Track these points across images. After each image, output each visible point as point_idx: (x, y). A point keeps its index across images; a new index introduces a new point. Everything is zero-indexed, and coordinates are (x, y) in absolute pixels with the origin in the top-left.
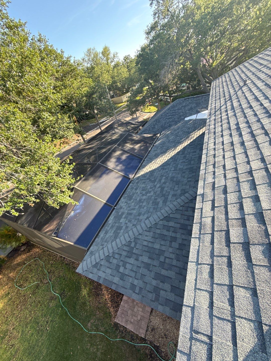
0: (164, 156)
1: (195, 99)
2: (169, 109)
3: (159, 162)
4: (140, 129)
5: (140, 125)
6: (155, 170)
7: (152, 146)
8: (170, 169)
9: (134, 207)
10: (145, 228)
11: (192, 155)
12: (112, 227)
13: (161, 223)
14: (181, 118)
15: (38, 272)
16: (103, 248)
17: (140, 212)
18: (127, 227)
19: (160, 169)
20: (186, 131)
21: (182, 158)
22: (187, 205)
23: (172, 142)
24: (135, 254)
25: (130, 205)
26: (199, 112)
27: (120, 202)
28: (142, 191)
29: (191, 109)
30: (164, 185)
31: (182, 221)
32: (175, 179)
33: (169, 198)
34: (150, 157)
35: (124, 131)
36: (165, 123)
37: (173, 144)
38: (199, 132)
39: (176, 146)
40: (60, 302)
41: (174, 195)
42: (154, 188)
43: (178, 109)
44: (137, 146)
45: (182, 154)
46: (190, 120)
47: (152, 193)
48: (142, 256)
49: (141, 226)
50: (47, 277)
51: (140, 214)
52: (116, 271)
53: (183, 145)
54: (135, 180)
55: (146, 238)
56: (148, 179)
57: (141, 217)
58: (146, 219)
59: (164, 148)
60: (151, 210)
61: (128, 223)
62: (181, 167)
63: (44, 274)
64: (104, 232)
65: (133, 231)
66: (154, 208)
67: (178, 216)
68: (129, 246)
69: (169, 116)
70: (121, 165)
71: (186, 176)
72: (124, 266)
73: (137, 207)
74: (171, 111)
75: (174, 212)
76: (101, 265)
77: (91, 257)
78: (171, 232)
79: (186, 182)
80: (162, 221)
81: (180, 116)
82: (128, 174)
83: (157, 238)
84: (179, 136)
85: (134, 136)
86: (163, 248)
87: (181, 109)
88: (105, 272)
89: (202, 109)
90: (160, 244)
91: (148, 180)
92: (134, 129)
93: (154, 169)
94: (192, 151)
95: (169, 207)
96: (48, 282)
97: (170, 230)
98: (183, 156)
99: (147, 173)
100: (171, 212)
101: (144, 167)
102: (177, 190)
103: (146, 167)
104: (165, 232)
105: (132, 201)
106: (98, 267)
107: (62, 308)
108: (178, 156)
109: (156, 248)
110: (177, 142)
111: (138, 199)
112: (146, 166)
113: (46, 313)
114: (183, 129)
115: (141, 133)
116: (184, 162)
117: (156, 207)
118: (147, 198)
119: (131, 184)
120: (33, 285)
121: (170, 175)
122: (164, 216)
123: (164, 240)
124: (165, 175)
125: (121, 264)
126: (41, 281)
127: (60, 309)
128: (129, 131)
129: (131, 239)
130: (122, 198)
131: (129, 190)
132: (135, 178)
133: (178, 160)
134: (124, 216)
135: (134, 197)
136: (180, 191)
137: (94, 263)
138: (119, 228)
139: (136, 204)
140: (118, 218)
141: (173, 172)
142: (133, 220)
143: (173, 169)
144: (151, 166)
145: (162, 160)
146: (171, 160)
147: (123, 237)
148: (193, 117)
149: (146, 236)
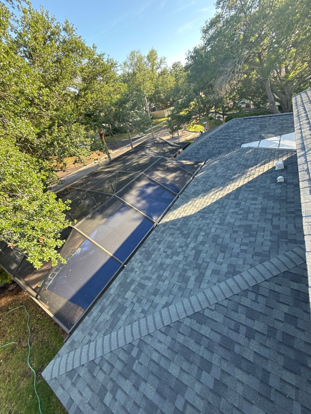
0: (206, 197)
1: (259, 120)
2: (221, 130)
3: (199, 204)
4: (179, 153)
5: (180, 148)
6: (190, 216)
7: (191, 178)
8: (213, 220)
9: (150, 275)
10: (159, 326)
11: (251, 204)
12: (113, 302)
13: (187, 322)
14: (236, 144)
15: (20, 328)
16: (89, 342)
17: (157, 287)
18: (133, 312)
19: (198, 217)
20: (242, 163)
21: (234, 205)
22: (236, 299)
23: (220, 176)
24: (136, 374)
25: (145, 269)
26: (263, 138)
27: (133, 258)
28: (167, 248)
29: (253, 132)
30: (201, 247)
31: (225, 330)
32: (220, 241)
33: (206, 274)
34: (187, 194)
35: (158, 154)
36: (214, 148)
37: (222, 180)
38: (262, 167)
39: (226, 184)
40: (33, 383)
41: (216, 272)
42: (184, 249)
43: (234, 132)
44: (170, 177)
45: (233, 199)
46: (250, 148)
47: (180, 257)
48: (146, 382)
49: (154, 318)
50: (28, 337)
51: (156, 293)
52: (99, 399)
53: (237, 183)
54: (160, 226)
55: (158, 346)
56: (179, 229)
57: (157, 299)
58: (164, 307)
59: (208, 183)
60: (175, 290)
61: (137, 305)
62: (232, 221)
63: (25, 332)
64: (99, 308)
65: (139, 323)
66: (180, 288)
67: (219, 318)
68: (128, 352)
69: (220, 139)
70: (144, 202)
71: (239, 240)
72: (114, 393)
73: (154, 277)
74: (223, 133)
75: (213, 308)
76: (79, 376)
77: (68, 353)
78: (203, 347)
79: (239, 251)
80: (190, 320)
81: (236, 141)
82: (152, 214)
83: (176, 353)
84: (231, 170)
85: (169, 162)
86: (185, 379)
87: (238, 131)
88: (81, 394)
89: (269, 135)
90: (181, 368)
91: (179, 232)
92: (172, 151)
93: (189, 214)
94: (251, 196)
95: (205, 295)
96: (27, 347)
97: (201, 343)
98: (236, 202)
99: (179, 220)
100: (208, 305)
101: (175, 209)
102: (221, 264)
103: (179, 209)
104: (193, 346)
105: (150, 261)
106: (75, 378)
107: (34, 395)
108: (227, 200)
109: (172, 373)
110: (228, 179)
111: (159, 262)
112: (179, 207)
113: (12, 396)
114: (238, 160)
115: (180, 159)
116: (237, 213)
117: (183, 285)
118: (172, 263)
119: (153, 232)
120: (8, 346)
121: (213, 230)
122: (194, 310)
123: (188, 360)
124: (204, 228)
125: (109, 386)
126: (20, 342)
127: (31, 396)
128: (164, 154)
129: (133, 340)
130: (137, 253)
131: (149, 241)
132: (160, 223)
133: (227, 208)
134: (133, 287)
135: (153, 256)
136: (227, 265)
137: (70, 368)
138: (121, 309)
139: (154, 270)
140: (125, 287)
141: (217, 226)
142: (144, 301)
143: (219, 222)
144: (186, 209)
145: (202, 203)
146: (216, 206)
147: (122, 329)
148: (254, 144)
149: (160, 342)
